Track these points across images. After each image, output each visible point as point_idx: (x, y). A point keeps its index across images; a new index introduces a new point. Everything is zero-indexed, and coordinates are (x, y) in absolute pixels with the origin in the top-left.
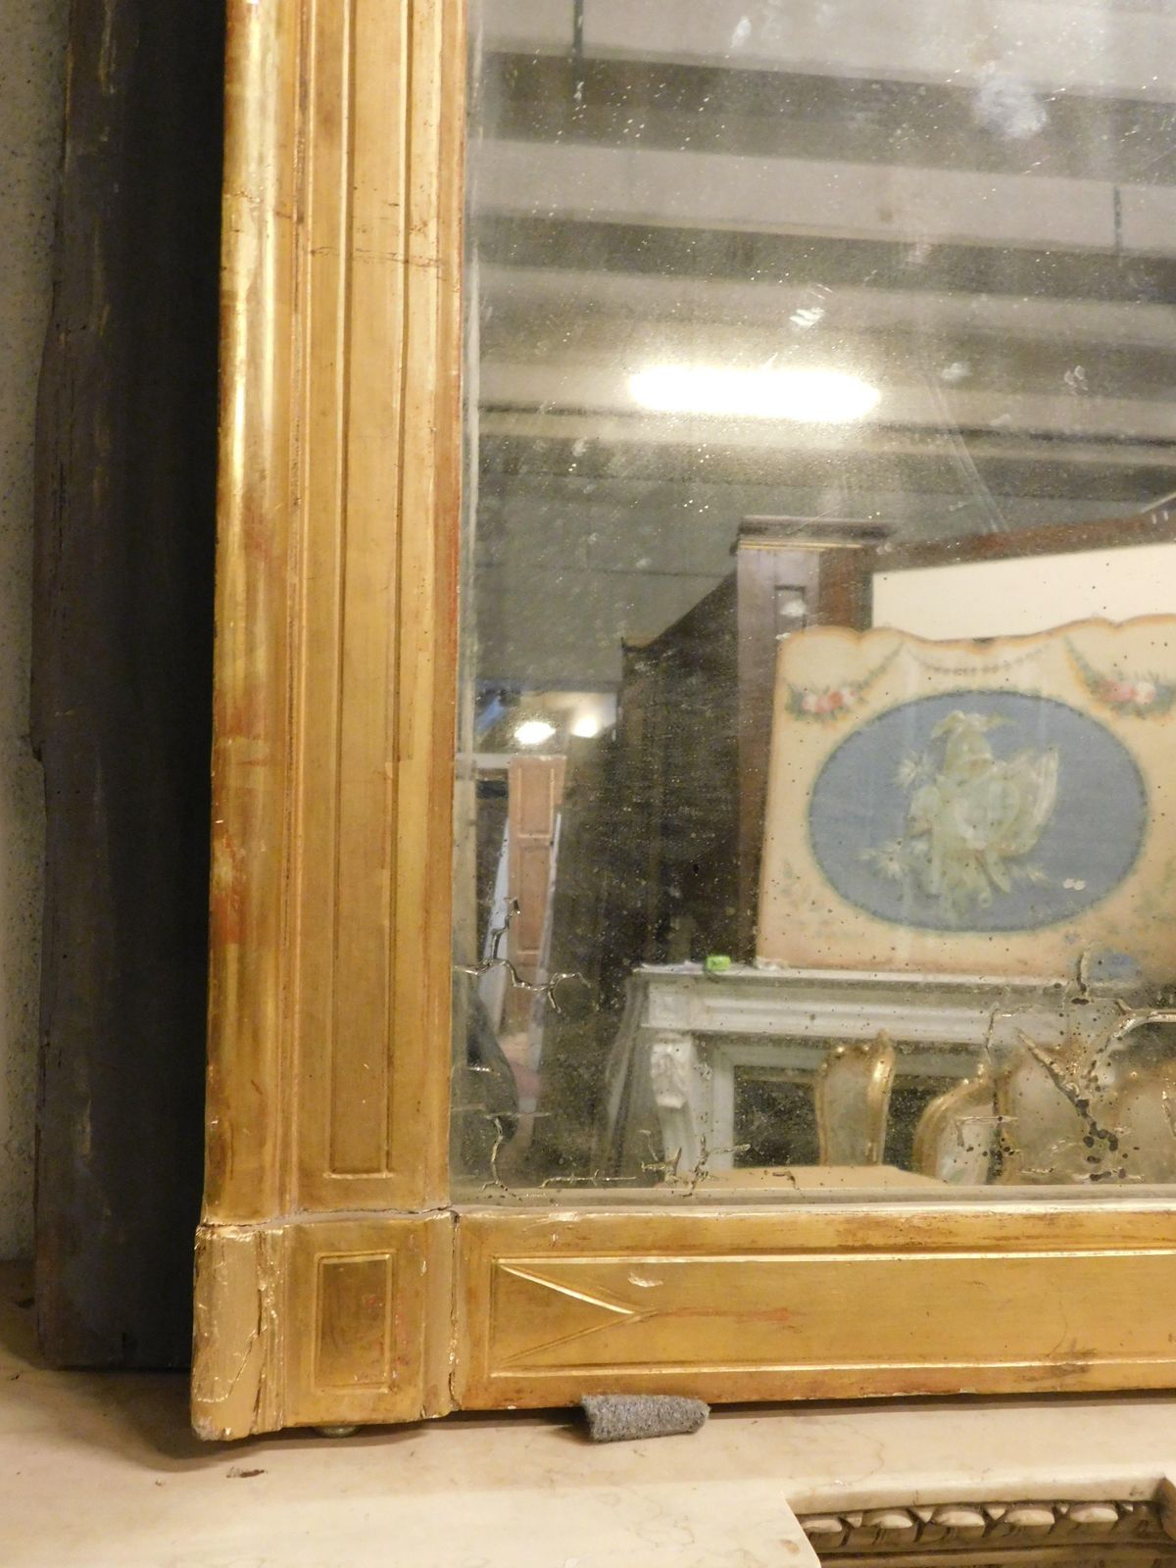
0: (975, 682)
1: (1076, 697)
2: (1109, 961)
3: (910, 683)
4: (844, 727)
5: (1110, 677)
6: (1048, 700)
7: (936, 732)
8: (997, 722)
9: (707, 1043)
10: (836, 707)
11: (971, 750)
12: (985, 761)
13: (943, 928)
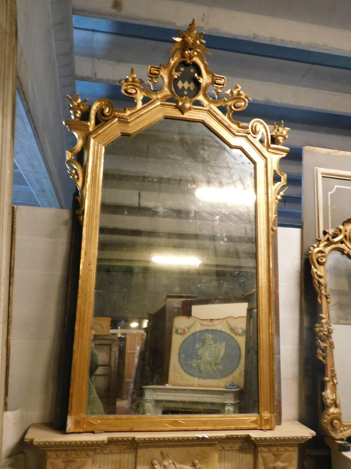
0: (210, 328)
1: (228, 332)
2: (233, 385)
3: (198, 328)
4: (186, 336)
5: (234, 328)
6: (223, 332)
7: (203, 338)
8: (214, 336)
9: (157, 402)
10: (184, 332)
11: (209, 342)
12: (212, 344)
13: (204, 378)
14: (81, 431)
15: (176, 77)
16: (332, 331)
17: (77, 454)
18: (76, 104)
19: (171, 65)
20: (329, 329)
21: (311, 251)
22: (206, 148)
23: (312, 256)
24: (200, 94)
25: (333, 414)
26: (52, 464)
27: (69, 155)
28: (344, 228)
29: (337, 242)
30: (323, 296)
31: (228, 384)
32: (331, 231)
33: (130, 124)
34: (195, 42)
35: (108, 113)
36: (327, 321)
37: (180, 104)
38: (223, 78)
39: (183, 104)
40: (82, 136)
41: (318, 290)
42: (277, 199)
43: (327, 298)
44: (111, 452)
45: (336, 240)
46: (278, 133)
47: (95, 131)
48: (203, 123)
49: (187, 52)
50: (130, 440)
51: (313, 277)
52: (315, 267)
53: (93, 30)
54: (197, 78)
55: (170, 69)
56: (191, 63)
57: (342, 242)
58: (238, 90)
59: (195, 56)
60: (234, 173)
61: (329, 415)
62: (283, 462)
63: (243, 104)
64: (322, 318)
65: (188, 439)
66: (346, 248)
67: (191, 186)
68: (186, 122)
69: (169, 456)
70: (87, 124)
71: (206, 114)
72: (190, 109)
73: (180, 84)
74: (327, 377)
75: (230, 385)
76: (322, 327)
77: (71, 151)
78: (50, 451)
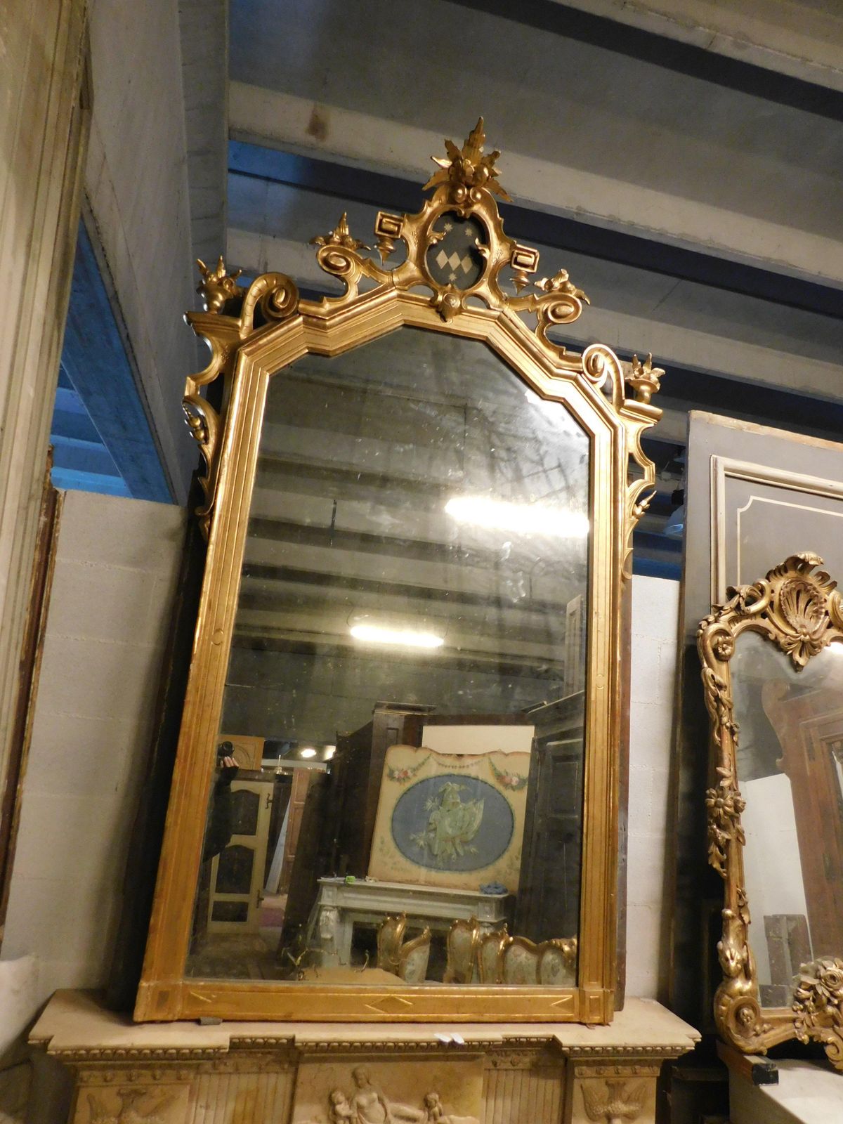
0: (456, 772)
1: (492, 780)
2: (496, 887)
3: (432, 770)
4: (408, 785)
5: (504, 774)
6: (482, 781)
7: (441, 789)
8: (463, 787)
9: (344, 913)
10: (406, 776)
11: (453, 798)
12: (458, 803)
13: (438, 869)
14: (170, 1017)
15: (435, 241)
16: (743, 806)
17: (154, 1078)
18: (215, 280)
19: (426, 217)
20: (736, 802)
21: (703, 630)
22: (491, 395)
23: (704, 641)
24: (483, 282)
25: (741, 993)
26: (90, 1099)
27: (190, 387)
28: (770, 586)
29: (754, 615)
30: (724, 727)
31: (486, 884)
32: (744, 590)
33: (330, 332)
34: (479, 171)
35: (282, 303)
36: (732, 783)
37: (440, 298)
38: (534, 253)
39: (447, 299)
40: (222, 347)
41: (715, 716)
42: (634, 514)
43: (732, 733)
44: (237, 1071)
45: (754, 608)
46: (642, 376)
47: (251, 340)
48: (487, 343)
49: (460, 191)
50: (282, 1044)
51: (705, 685)
52: (710, 665)
53: (268, 179)
54: (480, 248)
55: (423, 224)
56: (468, 217)
57: (764, 614)
58: (562, 280)
59: (478, 201)
60: (546, 452)
61: (731, 996)
62: (627, 1101)
63: (572, 309)
64: (723, 777)
65: (418, 1046)
66: (771, 627)
67: (454, 473)
68: (450, 339)
69: (371, 1082)
70: (235, 322)
71: (494, 324)
72: (460, 310)
73: (442, 259)
74: (729, 907)
75: (489, 887)
76: (722, 796)
77: (194, 379)
78: (90, 1068)
